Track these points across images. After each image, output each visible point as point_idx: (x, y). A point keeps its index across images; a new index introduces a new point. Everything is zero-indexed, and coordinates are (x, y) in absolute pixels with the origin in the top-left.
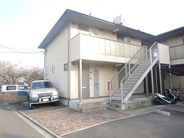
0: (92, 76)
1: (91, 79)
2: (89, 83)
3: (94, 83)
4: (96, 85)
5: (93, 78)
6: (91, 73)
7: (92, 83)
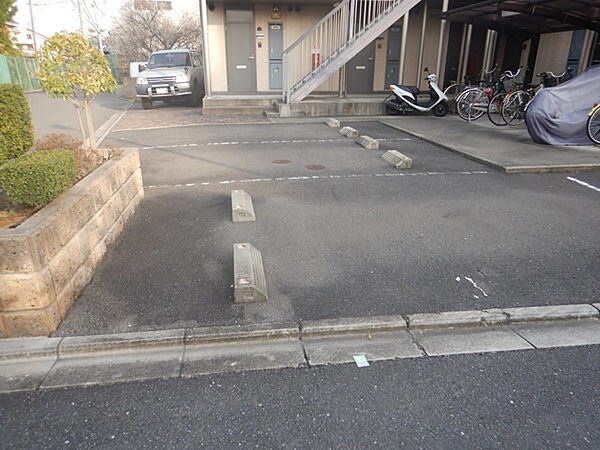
0: (263, 37)
1: (260, 46)
2: (255, 56)
3: (269, 56)
4: (276, 61)
5: (265, 45)
6: (259, 29)
7: (262, 56)
